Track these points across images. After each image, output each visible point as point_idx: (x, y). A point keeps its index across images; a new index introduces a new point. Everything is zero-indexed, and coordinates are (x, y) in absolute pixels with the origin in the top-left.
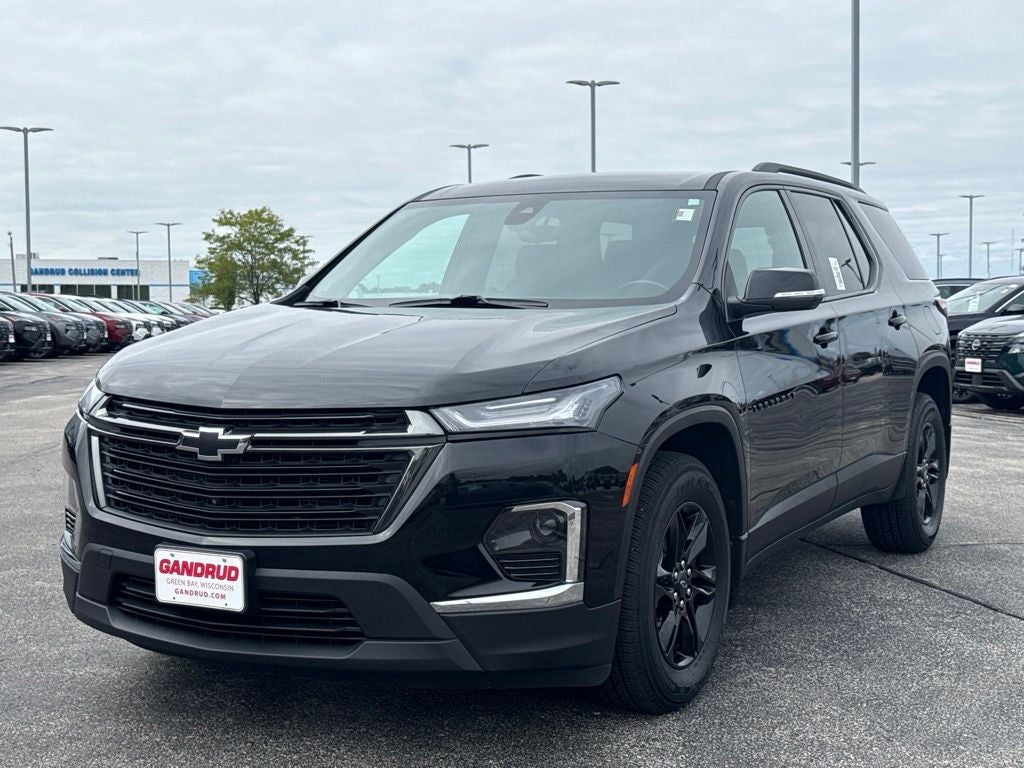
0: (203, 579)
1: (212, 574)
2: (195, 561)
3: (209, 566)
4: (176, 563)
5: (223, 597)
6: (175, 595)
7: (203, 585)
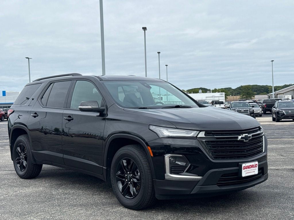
0: (251, 169)
1: (252, 167)
2: (250, 165)
3: (252, 165)
4: (246, 166)
5: (254, 172)
6: (246, 174)
7: (251, 170)
